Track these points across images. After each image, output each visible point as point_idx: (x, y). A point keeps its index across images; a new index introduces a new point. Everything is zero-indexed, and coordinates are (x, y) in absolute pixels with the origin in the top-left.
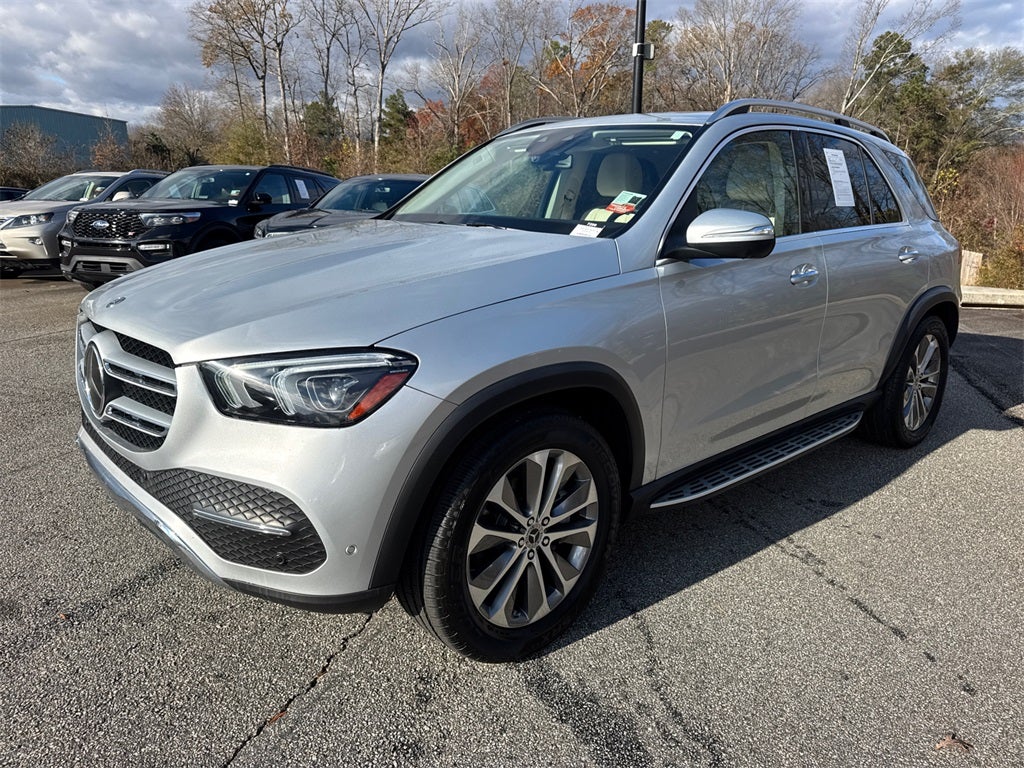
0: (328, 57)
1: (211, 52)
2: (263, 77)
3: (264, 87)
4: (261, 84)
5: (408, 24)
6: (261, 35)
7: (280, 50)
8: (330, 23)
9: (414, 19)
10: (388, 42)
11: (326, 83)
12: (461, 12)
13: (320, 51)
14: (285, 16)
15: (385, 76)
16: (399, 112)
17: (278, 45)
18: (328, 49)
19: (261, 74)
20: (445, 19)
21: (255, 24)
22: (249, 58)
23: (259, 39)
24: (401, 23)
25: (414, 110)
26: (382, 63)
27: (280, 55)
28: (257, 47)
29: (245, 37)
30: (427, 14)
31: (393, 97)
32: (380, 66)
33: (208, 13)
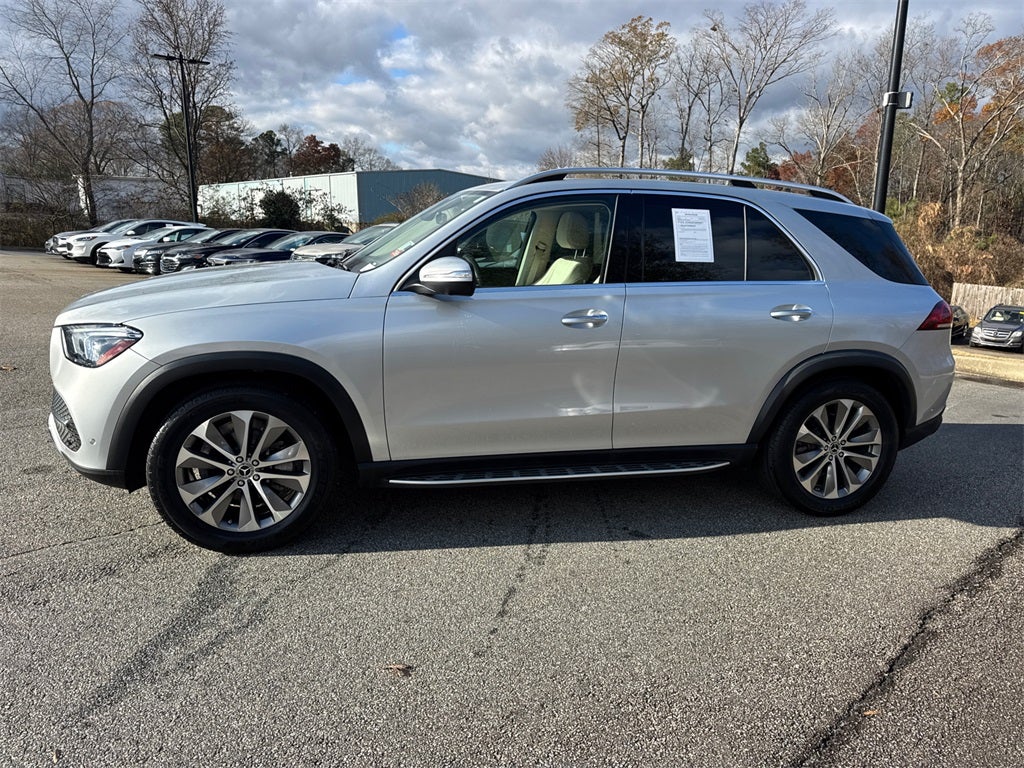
0: (689, 115)
1: (583, 118)
2: (624, 138)
3: (623, 147)
4: (621, 144)
5: (774, 77)
6: (627, 99)
7: (644, 112)
8: (695, 84)
9: (780, 72)
10: (750, 97)
11: (684, 140)
12: (839, 60)
13: (681, 110)
14: (653, 80)
15: (743, 129)
16: (759, 166)
17: (643, 107)
18: (690, 108)
19: (622, 135)
20: (818, 71)
21: (623, 89)
22: (613, 121)
23: (625, 103)
24: (766, 78)
25: (777, 162)
26: (741, 118)
27: (643, 117)
28: (623, 110)
29: (613, 101)
30: (797, 66)
31: (755, 150)
32: (738, 121)
33: (584, 83)
